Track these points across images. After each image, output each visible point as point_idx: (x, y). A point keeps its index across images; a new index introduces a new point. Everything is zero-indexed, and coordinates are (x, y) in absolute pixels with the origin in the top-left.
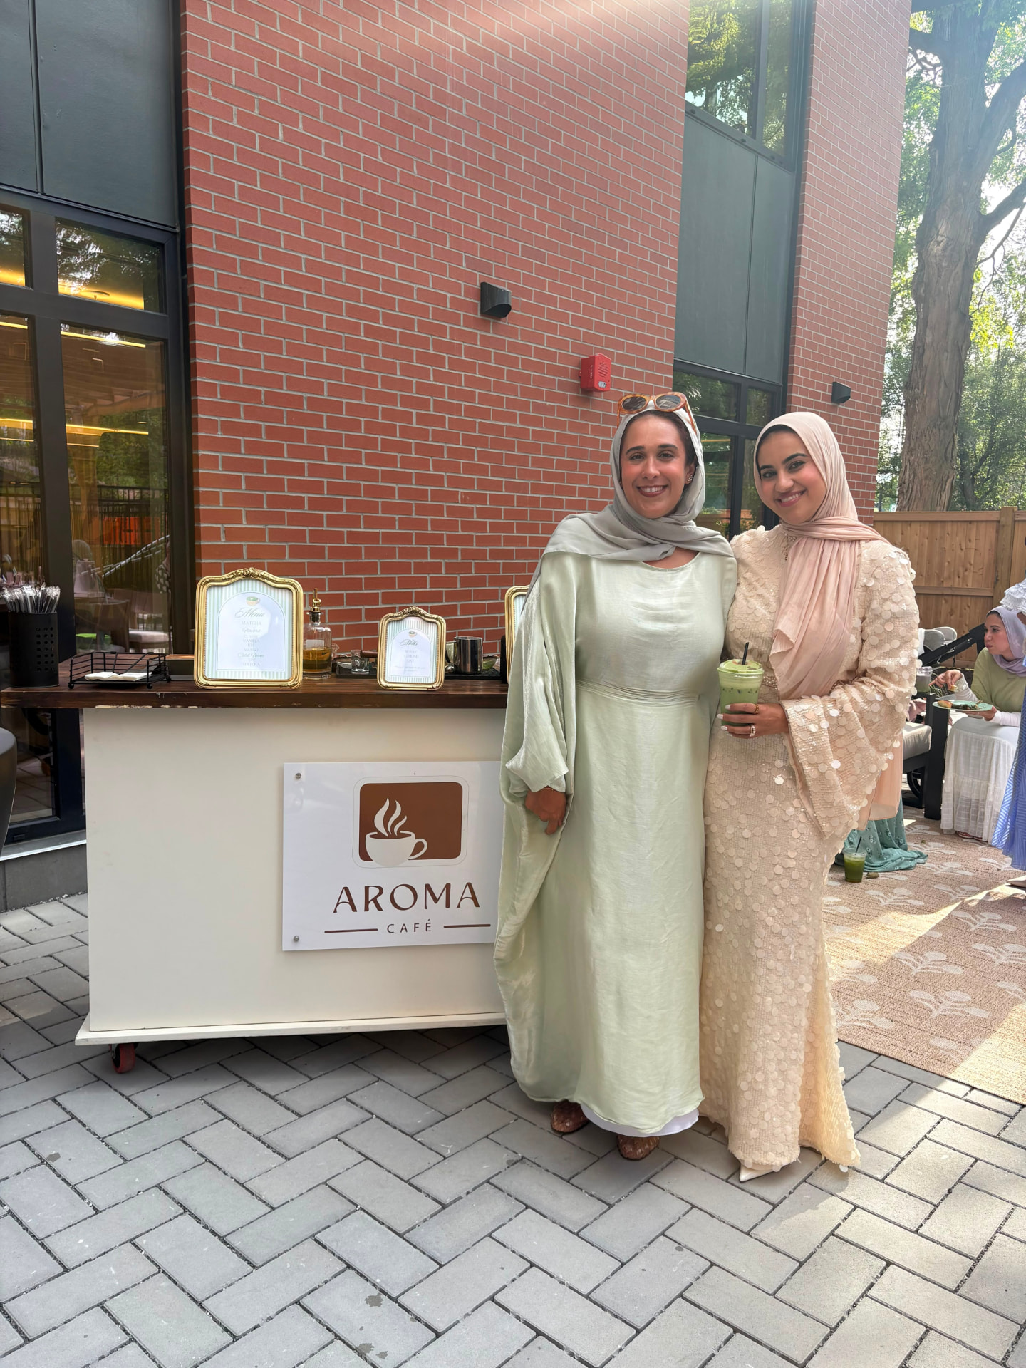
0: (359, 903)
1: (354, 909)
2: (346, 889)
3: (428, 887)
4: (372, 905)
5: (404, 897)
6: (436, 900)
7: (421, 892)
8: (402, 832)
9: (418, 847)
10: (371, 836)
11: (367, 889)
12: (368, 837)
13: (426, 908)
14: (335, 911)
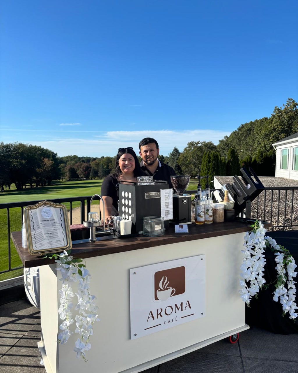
0: (155, 316)
1: (154, 319)
2: (151, 312)
3: (176, 305)
4: (159, 316)
5: (169, 311)
6: (178, 309)
7: (174, 307)
8: (168, 287)
9: (173, 291)
10: (158, 291)
11: (157, 310)
12: (157, 291)
13: (176, 313)
14: (148, 321)
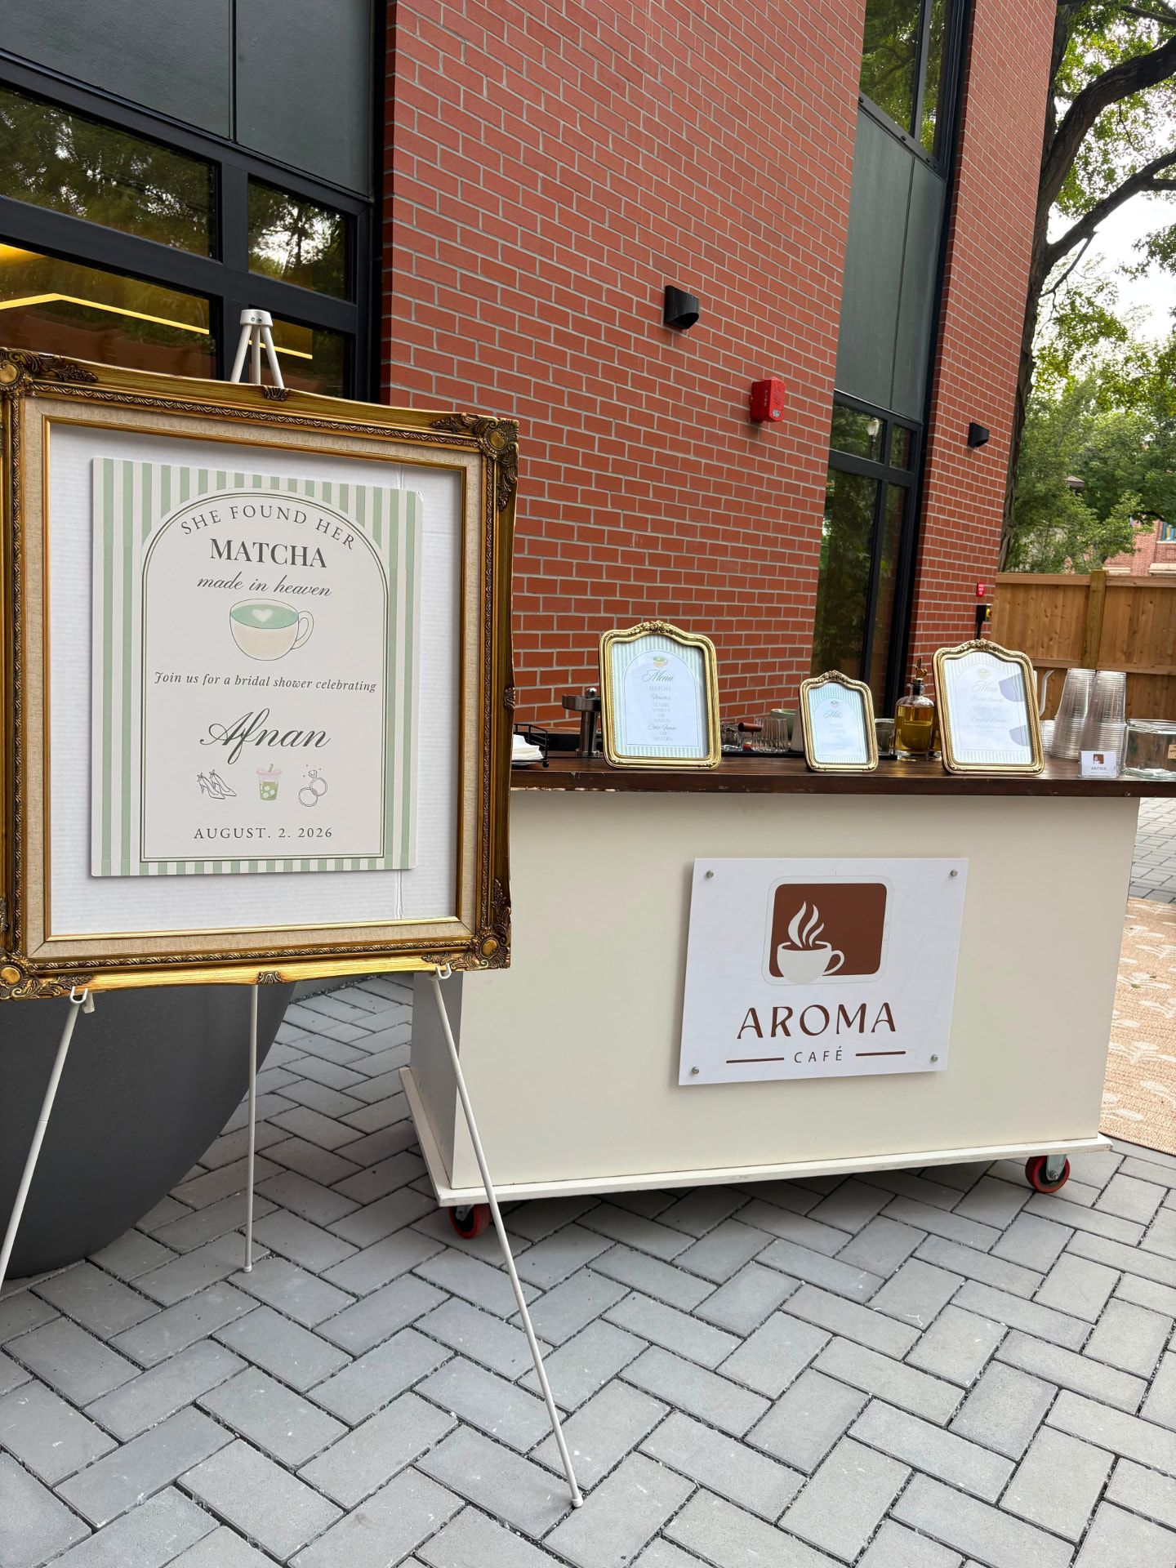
0: (766, 1027)
1: (760, 1035)
2: (753, 1011)
3: (841, 1008)
4: (779, 1029)
5: (815, 1020)
6: (849, 1024)
7: (833, 1013)
8: (817, 942)
9: (834, 960)
10: (784, 947)
11: (775, 1010)
12: (780, 947)
13: (838, 1033)
14: (739, 1037)
